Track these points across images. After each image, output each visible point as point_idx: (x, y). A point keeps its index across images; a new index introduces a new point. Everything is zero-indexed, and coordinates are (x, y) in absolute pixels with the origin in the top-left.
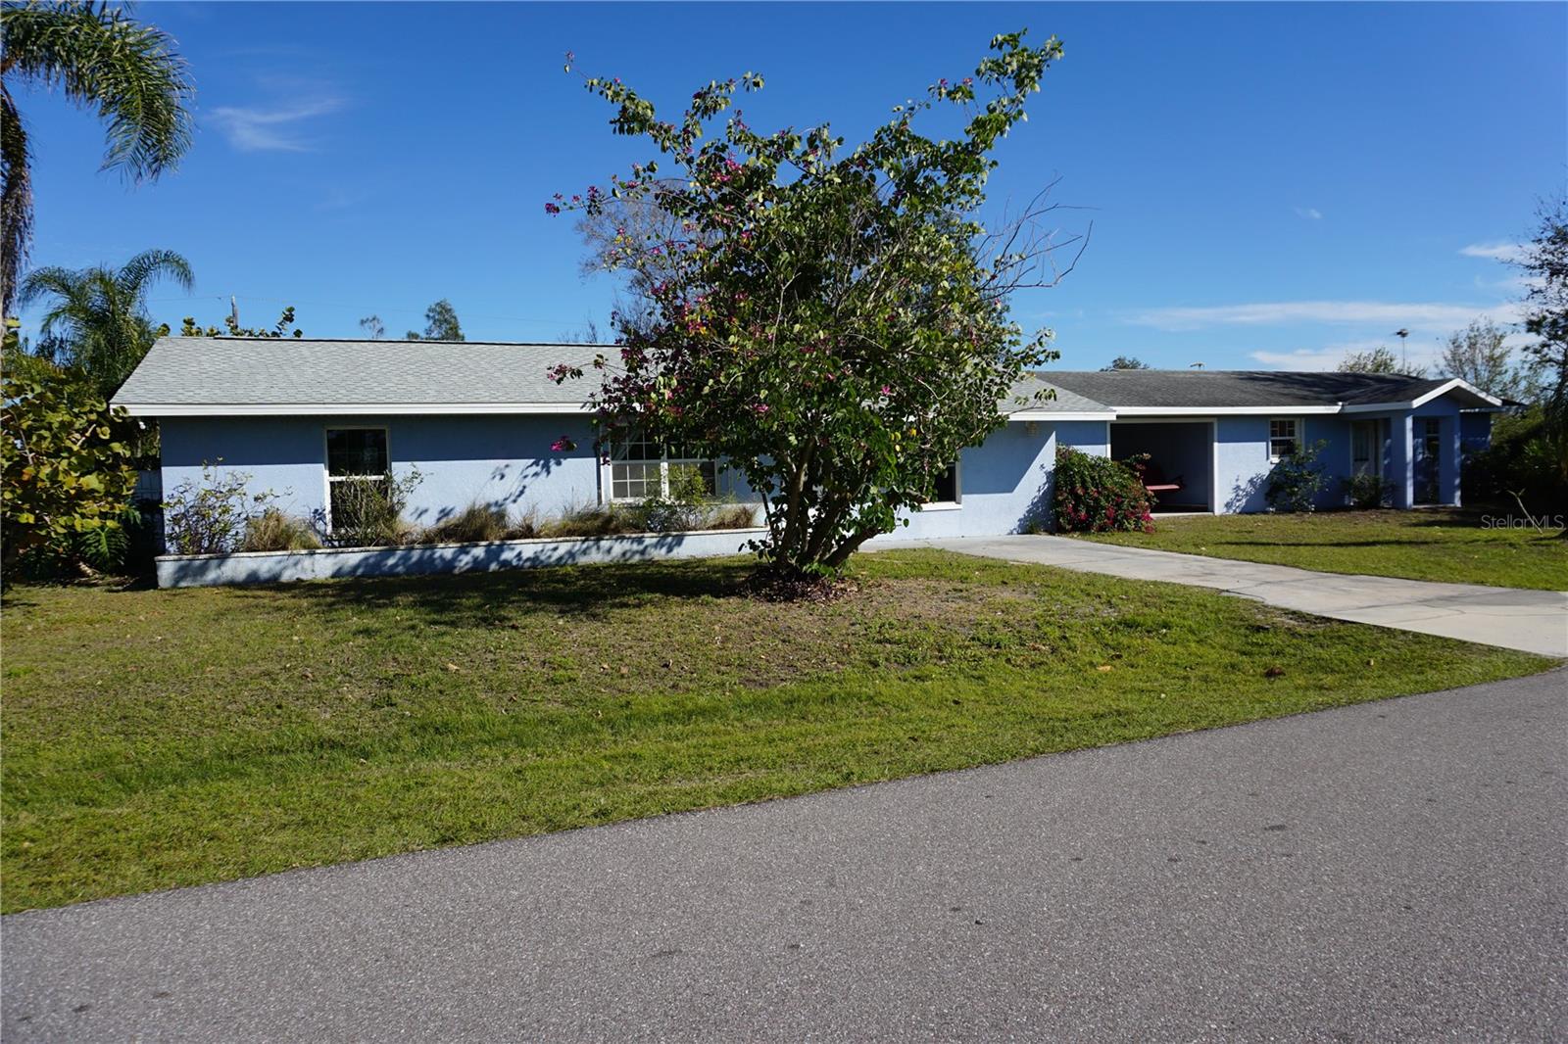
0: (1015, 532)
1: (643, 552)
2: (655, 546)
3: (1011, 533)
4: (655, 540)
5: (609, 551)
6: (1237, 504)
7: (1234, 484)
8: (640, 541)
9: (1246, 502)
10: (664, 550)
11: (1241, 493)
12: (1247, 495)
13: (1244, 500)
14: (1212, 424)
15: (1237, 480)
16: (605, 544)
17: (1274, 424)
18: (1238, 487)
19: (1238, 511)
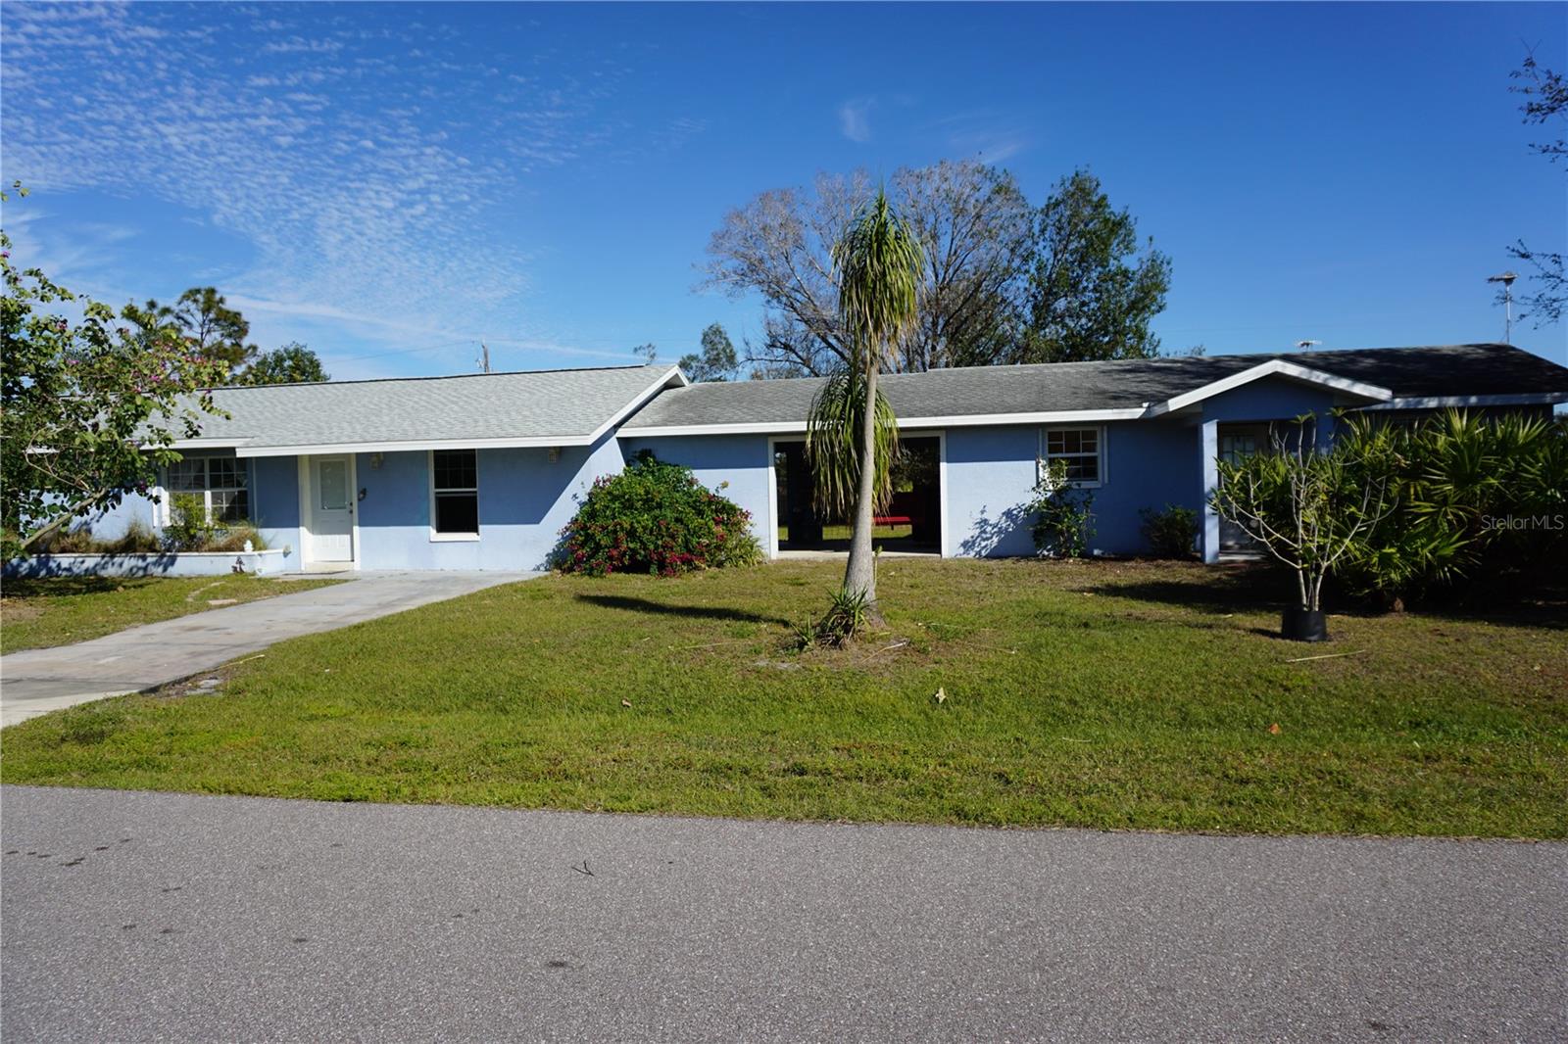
0: (542, 568)
1: (145, 569)
2: (154, 564)
3: (538, 569)
4: (154, 559)
5: (121, 565)
6: (983, 544)
7: (978, 517)
8: (144, 558)
9: (999, 542)
10: (160, 569)
11: (989, 529)
12: (1000, 531)
13: (995, 539)
14: (937, 439)
15: (982, 512)
16: (117, 560)
17: (1053, 436)
18: (985, 521)
19: (983, 553)
